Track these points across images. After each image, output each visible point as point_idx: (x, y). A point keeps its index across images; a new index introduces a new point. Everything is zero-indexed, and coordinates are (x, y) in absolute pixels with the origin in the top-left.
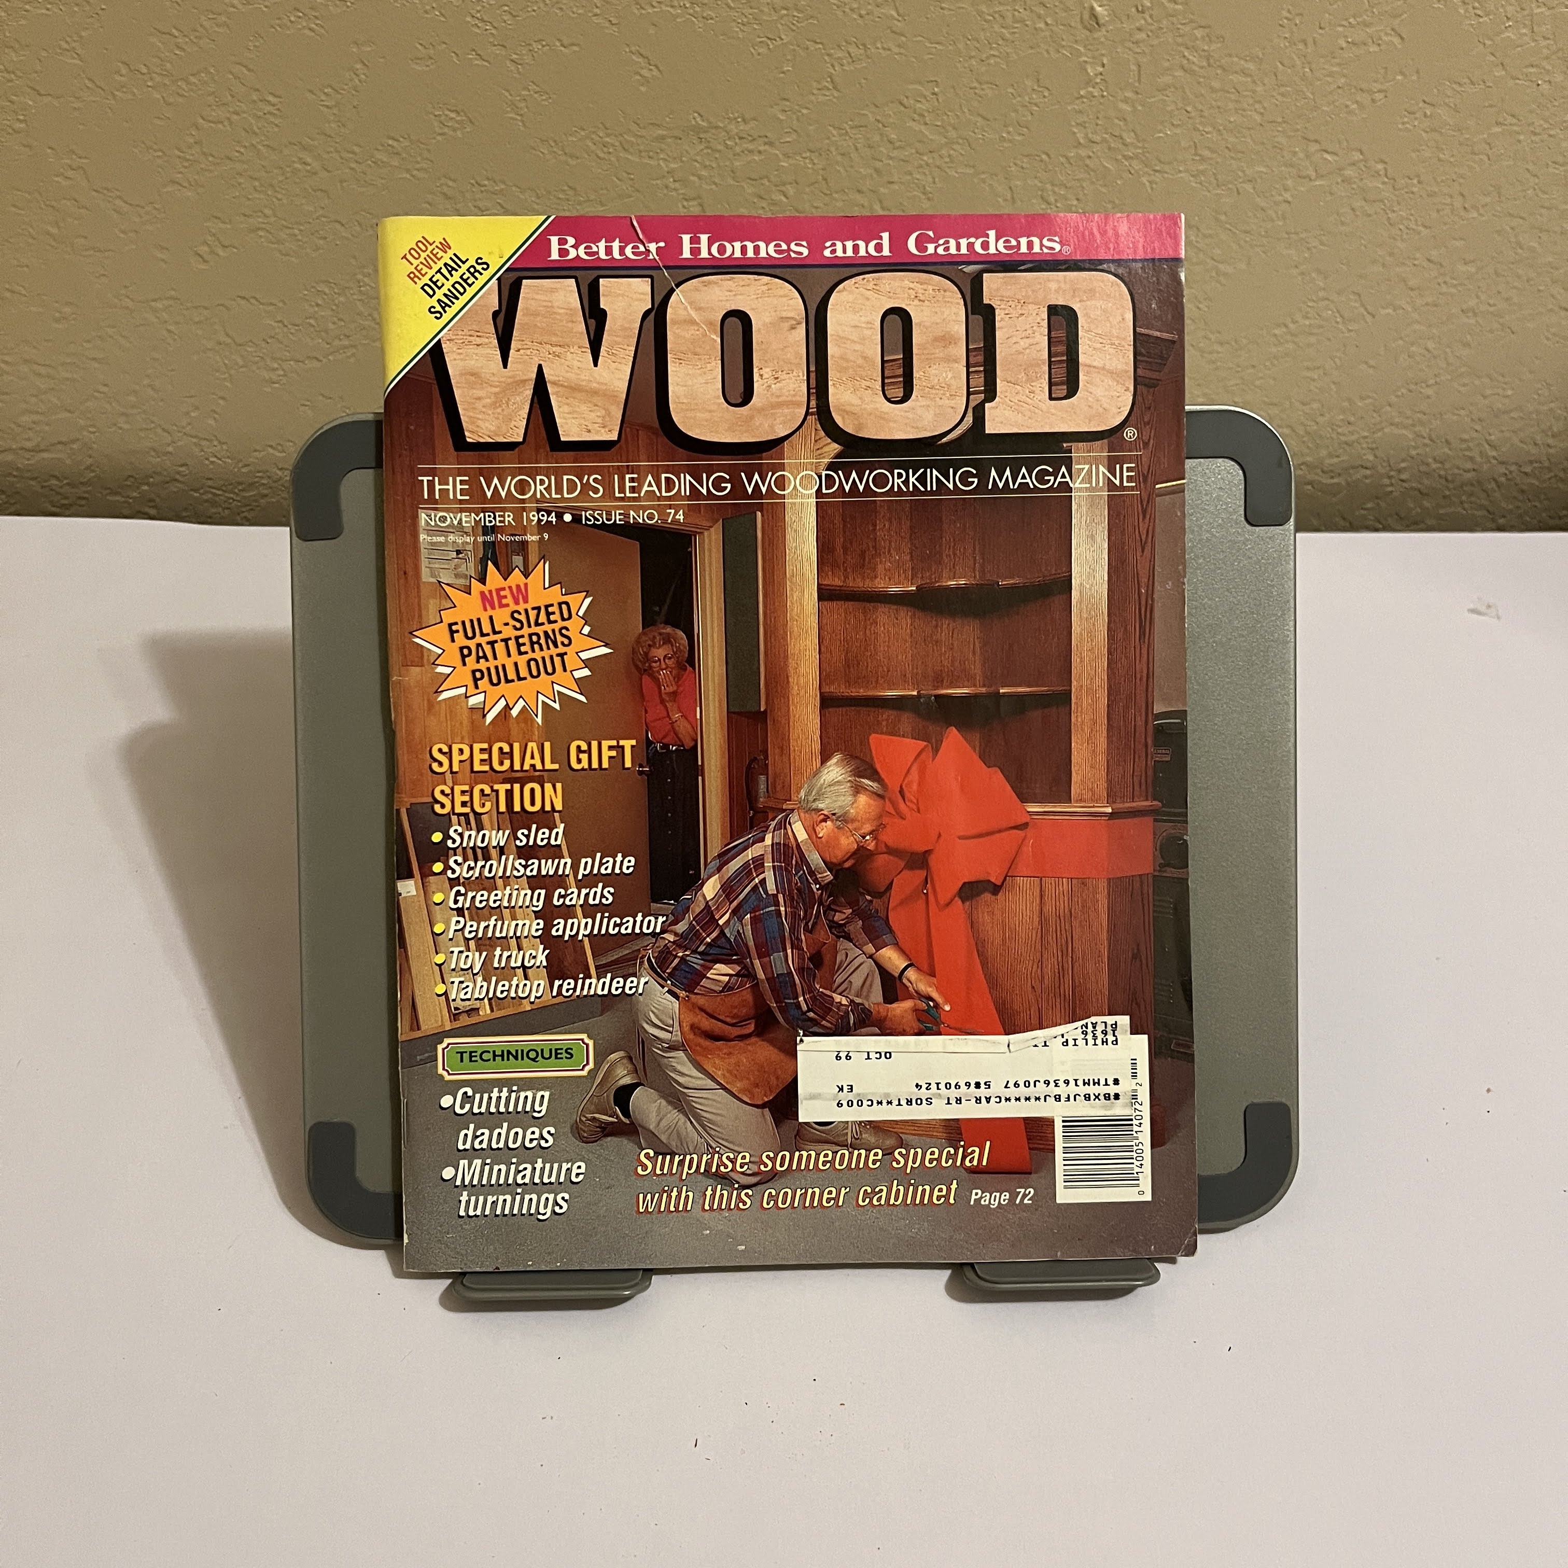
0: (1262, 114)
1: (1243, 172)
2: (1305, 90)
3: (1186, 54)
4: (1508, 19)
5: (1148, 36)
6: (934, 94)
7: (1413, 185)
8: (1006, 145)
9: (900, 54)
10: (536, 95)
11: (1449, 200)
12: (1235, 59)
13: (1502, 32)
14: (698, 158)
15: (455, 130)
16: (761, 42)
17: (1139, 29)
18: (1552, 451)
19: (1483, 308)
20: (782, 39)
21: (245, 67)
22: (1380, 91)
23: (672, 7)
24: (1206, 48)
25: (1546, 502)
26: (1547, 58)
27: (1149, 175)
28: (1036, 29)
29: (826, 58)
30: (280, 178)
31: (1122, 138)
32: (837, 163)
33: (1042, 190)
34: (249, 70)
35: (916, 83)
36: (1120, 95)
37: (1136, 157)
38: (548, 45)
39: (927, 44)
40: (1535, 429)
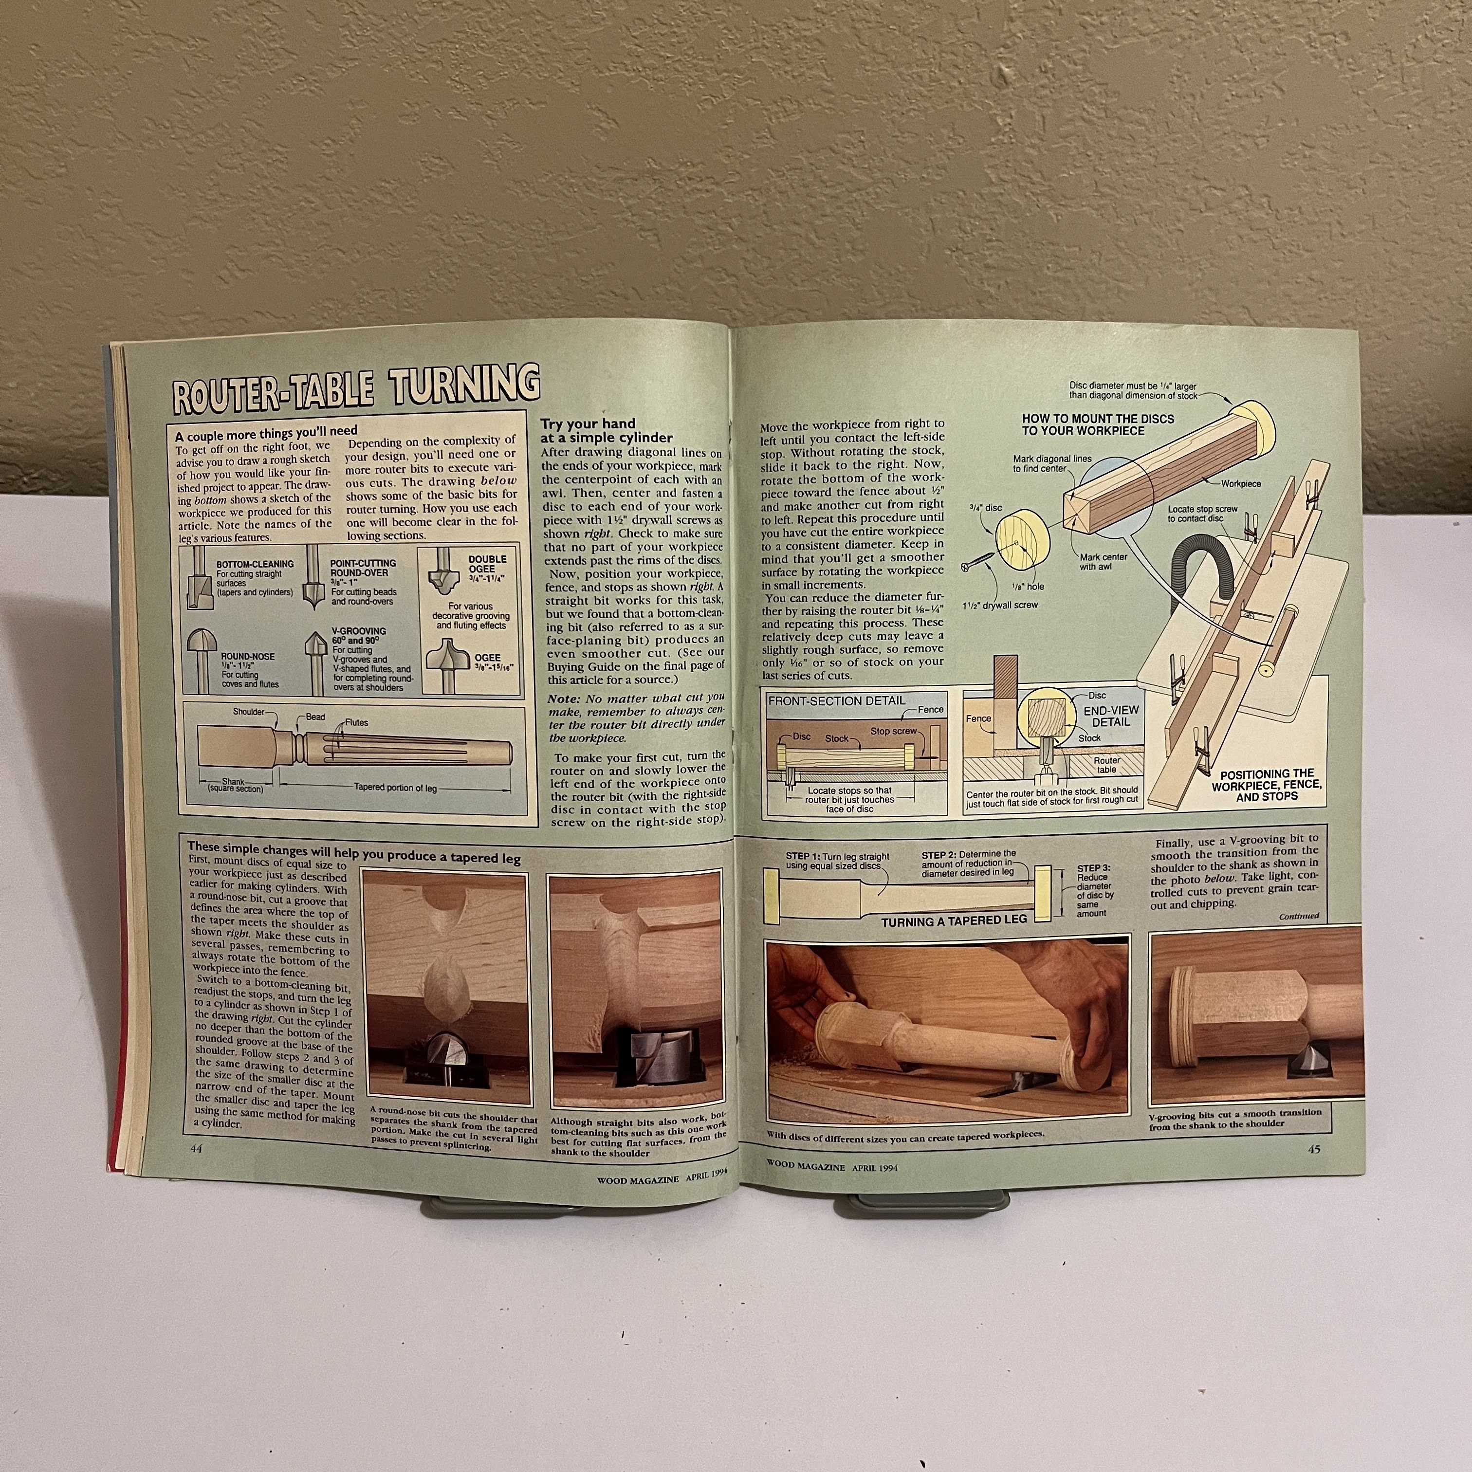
0: (1154, 156)
1: (1140, 205)
2: (1194, 136)
3: (1086, 107)
4: (1380, 72)
5: (1051, 92)
6: (860, 141)
7: (1296, 216)
8: (926, 184)
9: (829, 108)
10: (509, 145)
11: (1327, 228)
12: (1130, 111)
13: (1375, 83)
14: (653, 196)
15: (439, 173)
16: (706, 99)
17: (1042, 86)
18: (1428, 439)
19: (1361, 318)
20: (724, 97)
21: (255, 122)
22: (1264, 136)
23: (627, 70)
24: (1104, 101)
25: (1422, 483)
26: (1417, 104)
27: (1055, 209)
28: (950, 87)
29: (764, 112)
30: (290, 214)
31: (1029, 177)
32: (776, 200)
33: (960, 222)
34: (260, 125)
35: (843, 132)
36: (1027, 142)
37: (1043, 193)
38: (518, 103)
39: (853, 100)
40: (1412, 420)
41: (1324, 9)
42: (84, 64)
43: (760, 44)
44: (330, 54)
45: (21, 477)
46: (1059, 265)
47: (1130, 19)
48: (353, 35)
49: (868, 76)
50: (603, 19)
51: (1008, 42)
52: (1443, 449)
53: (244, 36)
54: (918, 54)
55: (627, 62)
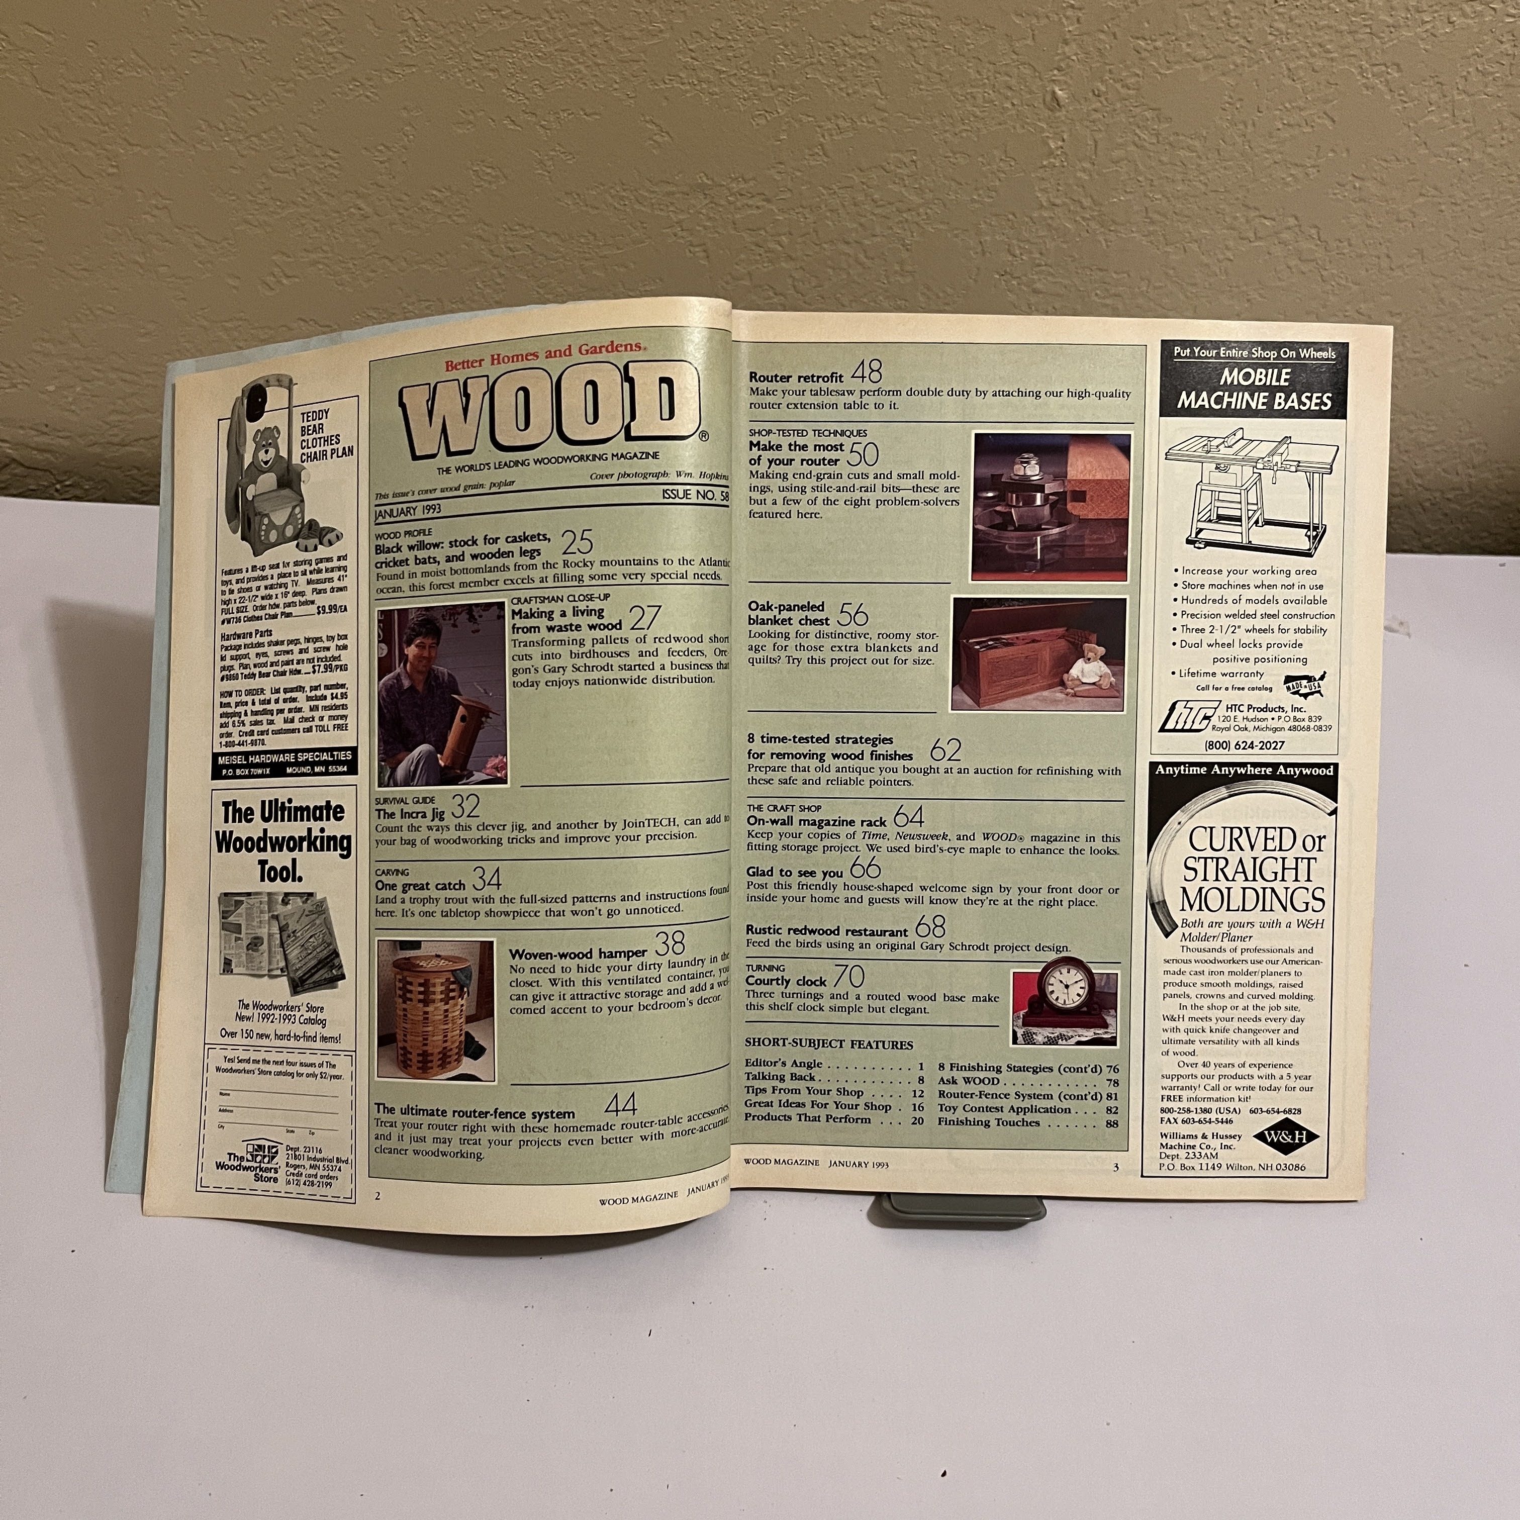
0: (1205, 183)
1: (1190, 233)
2: (1245, 164)
3: (1137, 131)
4: (1431, 104)
5: (1103, 116)
6: (912, 161)
8: (977, 206)
9: (883, 126)
10: (562, 156)
11: (1376, 261)
12: (1184, 138)
13: (1425, 116)
14: (704, 211)
15: (490, 183)
16: (760, 115)
17: (1095, 110)
18: (1473, 480)
20: (778, 113)
21: (309, 126)
22: (1313, 166)
23: (683, 84)
24: (1156, 127)
25: (1468, 525)
26: (1467, 138)
27: (1105, 234)
28: (1003, 108)
29: (817, 129)
30: (339, 221)
31: (1080, 202)
32: (827, 218)
33: (1009, 245)
34: (314, 130)
35: (897, 151)
36: (1079, 166)
37: (1093, 218)
38: (573, 113)
39: (907, 120)
40: (1458, 460)
41: (1378, 41)
42: (141, 63)
43: (815, 60)
44: (388, 60)
45: (54, 484)
46: (1107, 290)
47: (1184, 45)
48: (411, 40)
49: (923, 95)
50: (661, 31)
51: (1062, 65)
52: (1489, 490)
53: (303, 40)
54: (973, 75)
55: (681, 75)
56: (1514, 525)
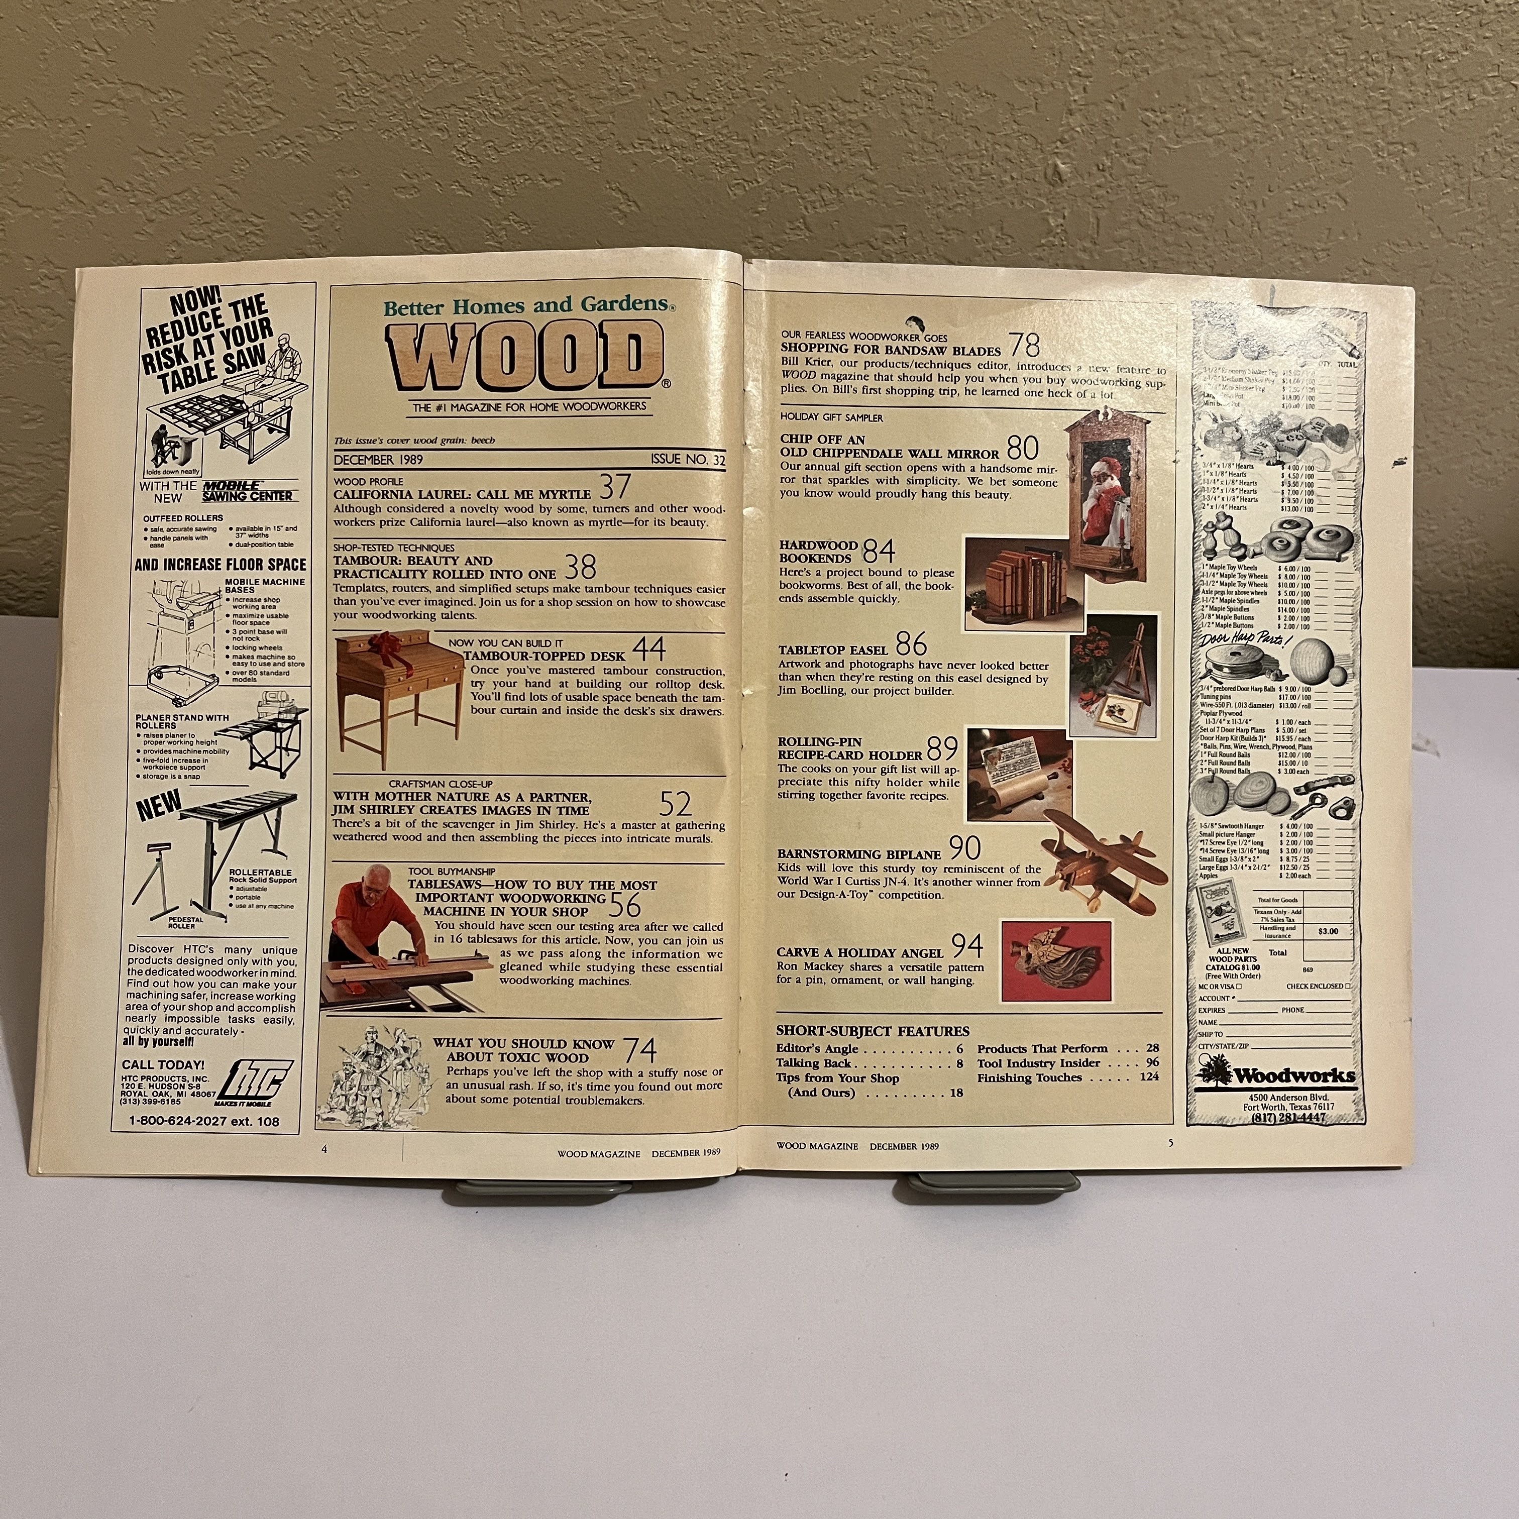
2: (1253, 246)
3: (1142, 209)
4: (1446, 185)
5: (1107, 192)
6: (902, 237)
9: (871, 199)
10: (516, 225)
12: (1190, 217)
13: (1440, 199)
16: (738, 184)
17: (1099, 186)
18: (1472, 581)
20: (758, 182)
21: (228, 188)
22: (1323, 250)
23: (653, 148)
24: (1162, 205)
26: (1482, 222)
28: (1001, 182)
29: (800, 201)
34: (233, 192)
35: (885, 226)
36: (1079, 246)
38: (530, 179)
39: (898, 192)
40: (1457, 562)
41: (1394, 117)
42: (36, 114)
43: (800, 126)
44: (323, 116)
47: (1195, 118)
48: (350, 94)
49: (916, 166)
50: (632, 91)
51: (1065, 136)
52: (1488, 592)
53: (226, 91)
54: (972, 146)
55: (654, 139)
56: (1513, 629)
